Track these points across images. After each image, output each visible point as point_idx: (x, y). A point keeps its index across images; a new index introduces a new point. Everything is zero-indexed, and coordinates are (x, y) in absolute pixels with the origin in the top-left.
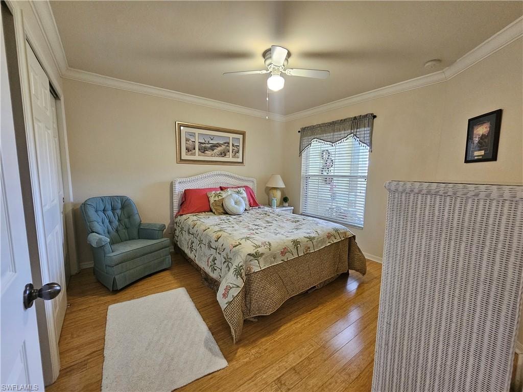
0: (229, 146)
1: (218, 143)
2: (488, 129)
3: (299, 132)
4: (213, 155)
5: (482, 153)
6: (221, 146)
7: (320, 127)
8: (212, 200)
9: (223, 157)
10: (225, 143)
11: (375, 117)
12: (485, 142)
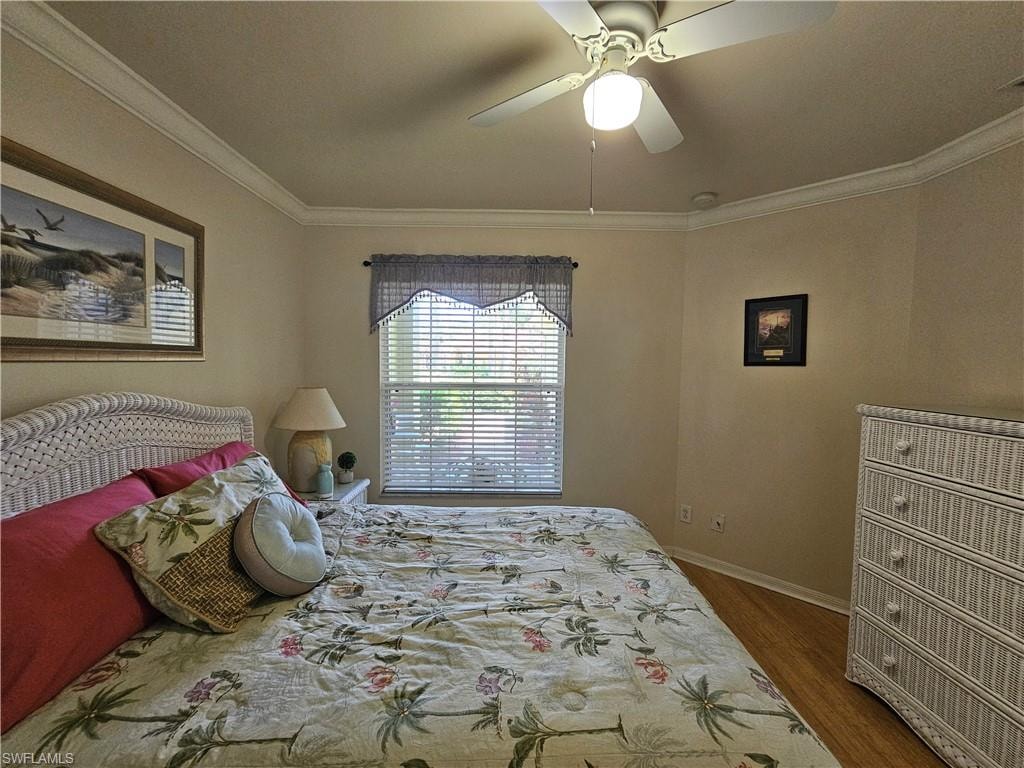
0: (142, 276)
1: (83, 253)
2: (789, 320)
3: (366, 264)
4: (61, 312)
5: (781, 353)
6: (105, 271)
7: (439, 262)
8: (153, 559)
9: (115, 321)
10: (125, 258)
11: (576, 265)
12: (784, 337)
